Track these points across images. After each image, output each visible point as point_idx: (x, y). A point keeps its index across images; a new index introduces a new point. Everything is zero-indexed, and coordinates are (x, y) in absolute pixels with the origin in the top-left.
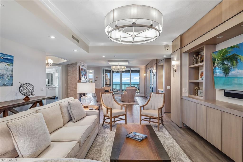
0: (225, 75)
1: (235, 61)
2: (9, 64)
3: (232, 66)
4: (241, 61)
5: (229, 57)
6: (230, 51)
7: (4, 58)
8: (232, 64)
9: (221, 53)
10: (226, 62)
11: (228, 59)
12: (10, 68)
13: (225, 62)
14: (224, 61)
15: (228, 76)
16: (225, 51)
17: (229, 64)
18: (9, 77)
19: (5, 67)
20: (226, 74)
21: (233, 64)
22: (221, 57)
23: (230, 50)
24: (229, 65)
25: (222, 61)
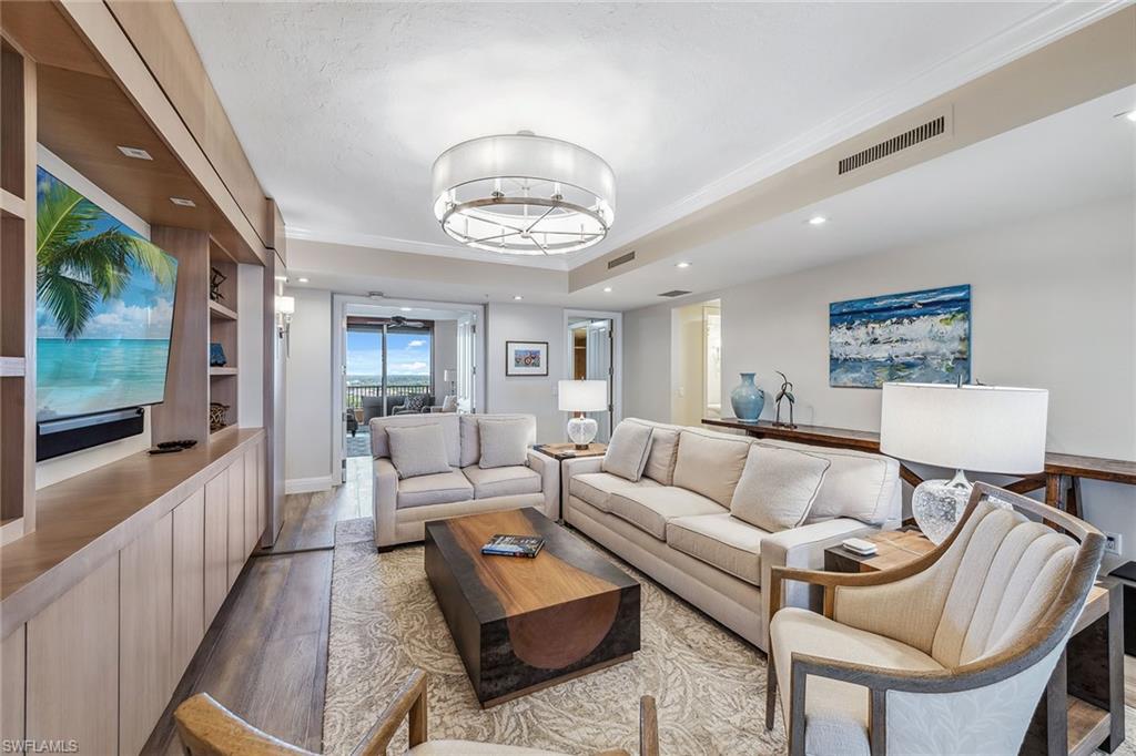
0: (64, 332)
1: (115, 262)
2: (948, 316)
3: (98, 288)
4: (143, 265)
5: (87, 245)
6: (90, 216)
7: (924, 305)
8: (101, 281)
9: (49, 228)
10: (70, 270)
11: (79, 255)
12: (952, 332)
13: (68, 272)
14: (63, 268)
15: (78, 338)
16: (65, 219)
17: (84, 277)
18: (948, 359)
19: (931, 331)
20: (70, 329)
21: (102, 278)
22: (47, 244)
23: (89, 212)
24: (86, 285)
25: (51, 262)
